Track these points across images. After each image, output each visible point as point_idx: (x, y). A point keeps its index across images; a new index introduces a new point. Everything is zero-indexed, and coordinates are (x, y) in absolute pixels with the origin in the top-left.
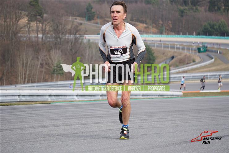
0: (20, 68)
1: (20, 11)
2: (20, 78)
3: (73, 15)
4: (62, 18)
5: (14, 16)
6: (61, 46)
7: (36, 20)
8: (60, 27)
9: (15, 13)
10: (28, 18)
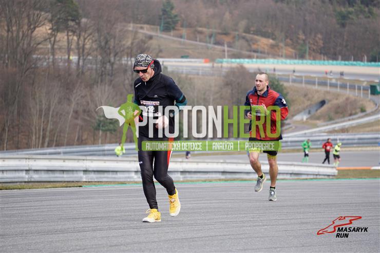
0: (35, 119)
1: (37, 12)
2: (34, 137)
3: (136, 20)
4: (115, 26)
5: (26, 21)
6: (113, 78)
7: (67, 28)
8: (112, 43)
9: (28, 16)
10: (51, 25)
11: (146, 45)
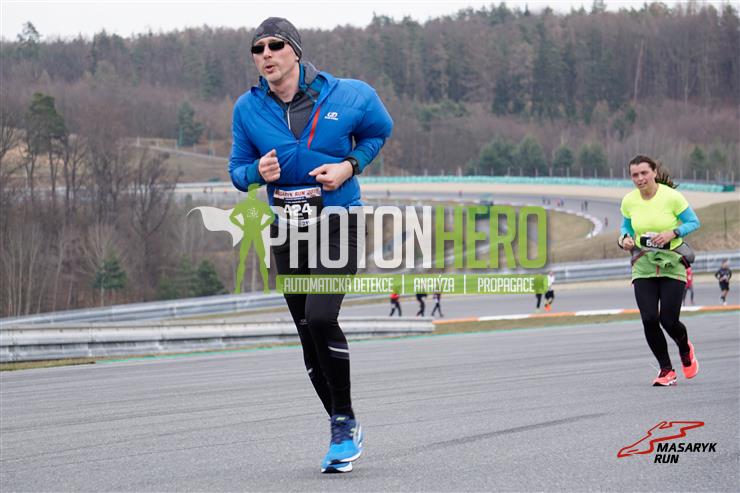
0: (11, 277)
1: (7, 129)
2: (10, 302)
3: (145, 133)
4: (117, 143)
6: (116, 214)
7: (50, 149)
8: (112, 166)
10: (26, 146)
11: (161, 166)
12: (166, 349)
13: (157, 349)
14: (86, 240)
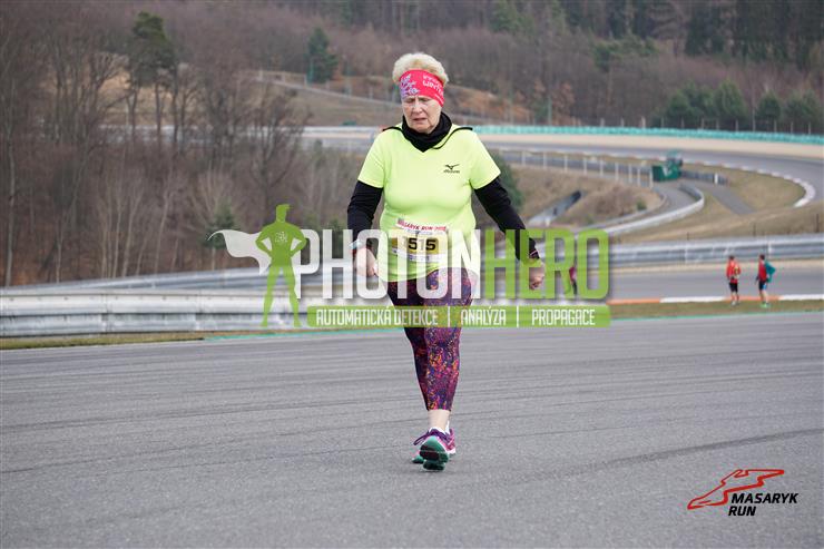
0: (106, 231)
1: (105, 54)
2: (104, 260)
3: (269, 65)
4: (234, 75)
5: (88, 69)
6: (232, 160)
7: (155, 80)
8: (230, 103)
9: (92, 61)
10: (128, 75)
11: (286, 106)
12: (288, 323)
13: (277, 323)
14: (196, 191)
